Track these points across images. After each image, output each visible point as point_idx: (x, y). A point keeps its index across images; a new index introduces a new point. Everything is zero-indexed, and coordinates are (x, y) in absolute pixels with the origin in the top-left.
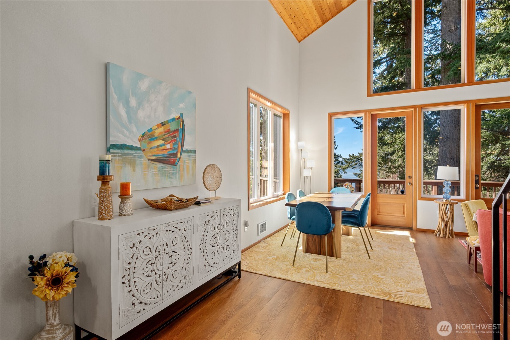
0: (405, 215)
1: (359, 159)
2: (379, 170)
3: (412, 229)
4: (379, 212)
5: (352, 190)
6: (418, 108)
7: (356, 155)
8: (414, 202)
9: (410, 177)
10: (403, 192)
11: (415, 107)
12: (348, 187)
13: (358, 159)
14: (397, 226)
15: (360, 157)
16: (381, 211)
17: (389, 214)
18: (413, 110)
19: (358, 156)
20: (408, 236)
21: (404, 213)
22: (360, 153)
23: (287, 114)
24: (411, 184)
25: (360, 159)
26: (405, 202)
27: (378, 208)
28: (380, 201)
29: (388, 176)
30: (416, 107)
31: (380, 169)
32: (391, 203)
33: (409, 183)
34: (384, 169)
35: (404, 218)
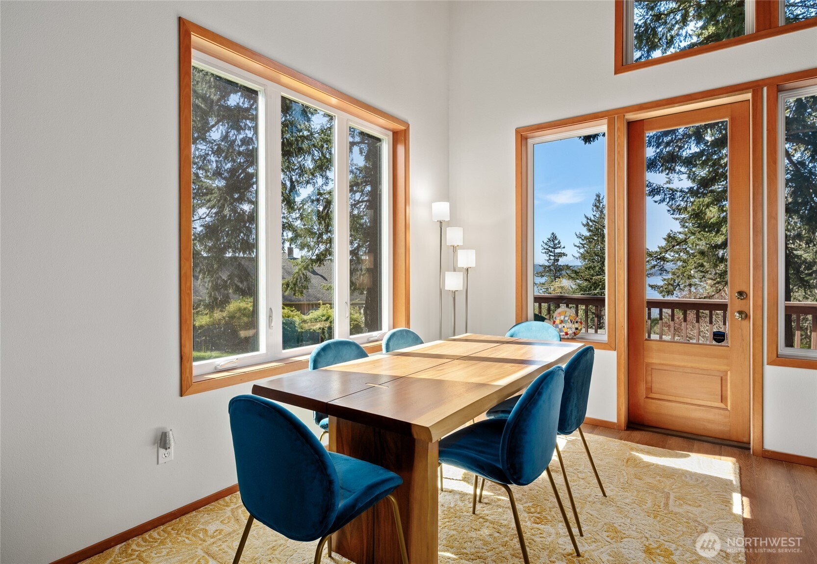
0: (727, 406)
1: (659, 257)
2: (700, 279)
3: (750, 449)
4: (649, 389)
5: (577, 329)
6: (765, 89)
7: (653, 251)
8: (754, 369)
9: (741, 293)
10: (719, 337)
11: (755, 87)
12: (566, 319)
13: (656, 257)
14: (704, 434)
15: (661, 254)
16: (656, 386)
17: (678, 399)
18: (748, 96)
19: (657, 252)
20: (731, 481)
21: (723, 399)
22: (660, 246)
23: (401, 131)
24: (744, 315)
25: (660, 259)
26: (729, 368)
27: (649, 378)
28: (654, 361)
29: (720, 290)
30: (759, 86)
31: (704, 277)
32: (684, 367)
33: (740, 313)
34: (711, 276)
35: (722, 412)
